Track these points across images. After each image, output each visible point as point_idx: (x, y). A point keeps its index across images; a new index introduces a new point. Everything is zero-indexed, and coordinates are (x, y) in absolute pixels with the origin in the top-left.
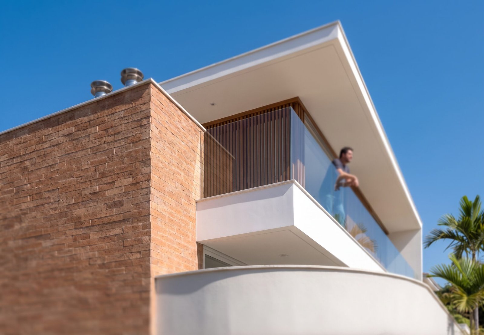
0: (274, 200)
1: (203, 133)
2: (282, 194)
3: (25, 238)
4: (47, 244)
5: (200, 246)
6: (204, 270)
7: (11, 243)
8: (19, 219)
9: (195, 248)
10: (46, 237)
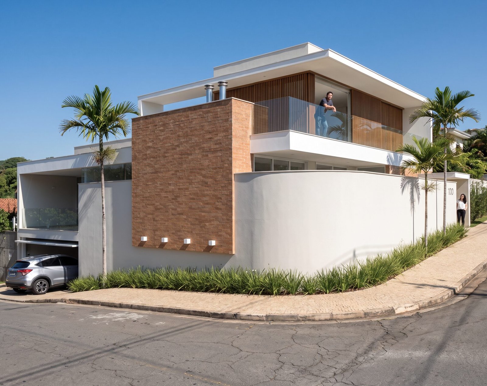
0: (282, 138)
1: (253, 105)
2: (285, 136)
3: (181, 154)
4: (190, 157)
5: (252, 155)
6: (254, 172)
7: (175, 156)
8: (178, 146)
9: (250, 157)
10: (191, 154)
